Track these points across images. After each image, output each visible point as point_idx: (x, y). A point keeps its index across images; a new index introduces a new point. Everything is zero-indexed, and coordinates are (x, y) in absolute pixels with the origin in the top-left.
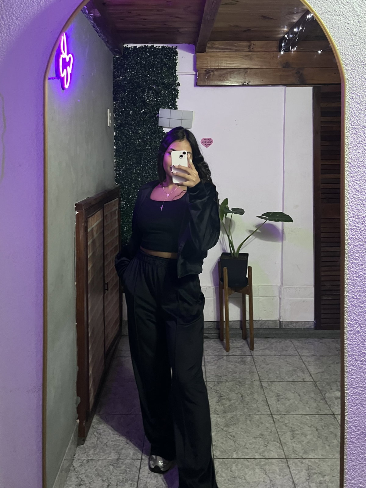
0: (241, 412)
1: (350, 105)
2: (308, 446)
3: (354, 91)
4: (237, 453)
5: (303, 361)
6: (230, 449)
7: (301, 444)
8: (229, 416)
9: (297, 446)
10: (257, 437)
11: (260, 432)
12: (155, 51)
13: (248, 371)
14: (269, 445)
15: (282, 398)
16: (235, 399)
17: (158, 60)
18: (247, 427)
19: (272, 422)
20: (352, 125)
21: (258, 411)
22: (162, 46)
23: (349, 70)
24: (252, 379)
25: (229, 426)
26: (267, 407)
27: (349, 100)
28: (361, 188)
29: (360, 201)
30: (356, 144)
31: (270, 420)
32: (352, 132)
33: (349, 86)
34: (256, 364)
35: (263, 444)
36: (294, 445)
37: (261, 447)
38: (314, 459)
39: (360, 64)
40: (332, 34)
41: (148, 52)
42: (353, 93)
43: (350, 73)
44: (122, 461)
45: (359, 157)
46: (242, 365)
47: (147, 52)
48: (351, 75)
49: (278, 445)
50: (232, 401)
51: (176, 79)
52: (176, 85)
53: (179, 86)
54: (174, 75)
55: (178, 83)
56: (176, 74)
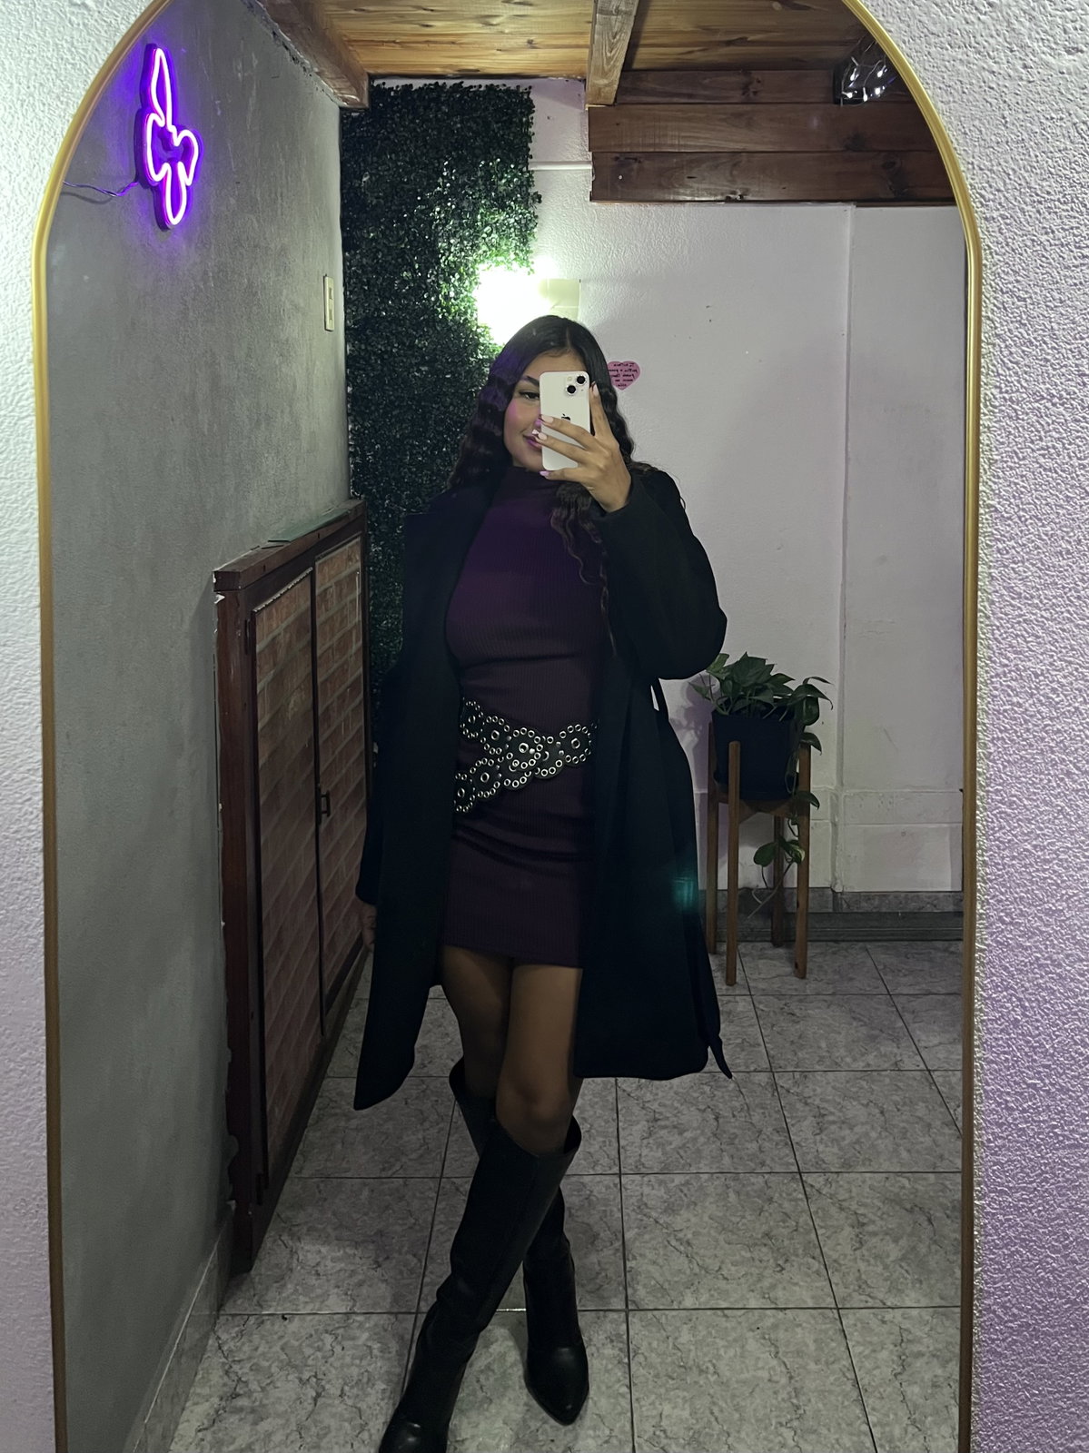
1: (996, 328)
3: (1010, 286)
12: (465, 100)
20: (1001, 392)
22: (487, 86)
23: (993, 219)
27: (993, 311)
28: (1027, 586)
29: (1025, 625)
30: (1015, 448)
32: (1001, 411)
33: (994, 269)
39: (1028, 200)
41: (446, 103)
42: (1004, 290)
43: (997, 229)
45: (1023, 490)
47: (443, 103)
48: (998, 235)
51: (529, 182)
52: (530, 201)
53: (540, 202)
54: (525, 169)
55: (536, 193)
56: (530, 168)
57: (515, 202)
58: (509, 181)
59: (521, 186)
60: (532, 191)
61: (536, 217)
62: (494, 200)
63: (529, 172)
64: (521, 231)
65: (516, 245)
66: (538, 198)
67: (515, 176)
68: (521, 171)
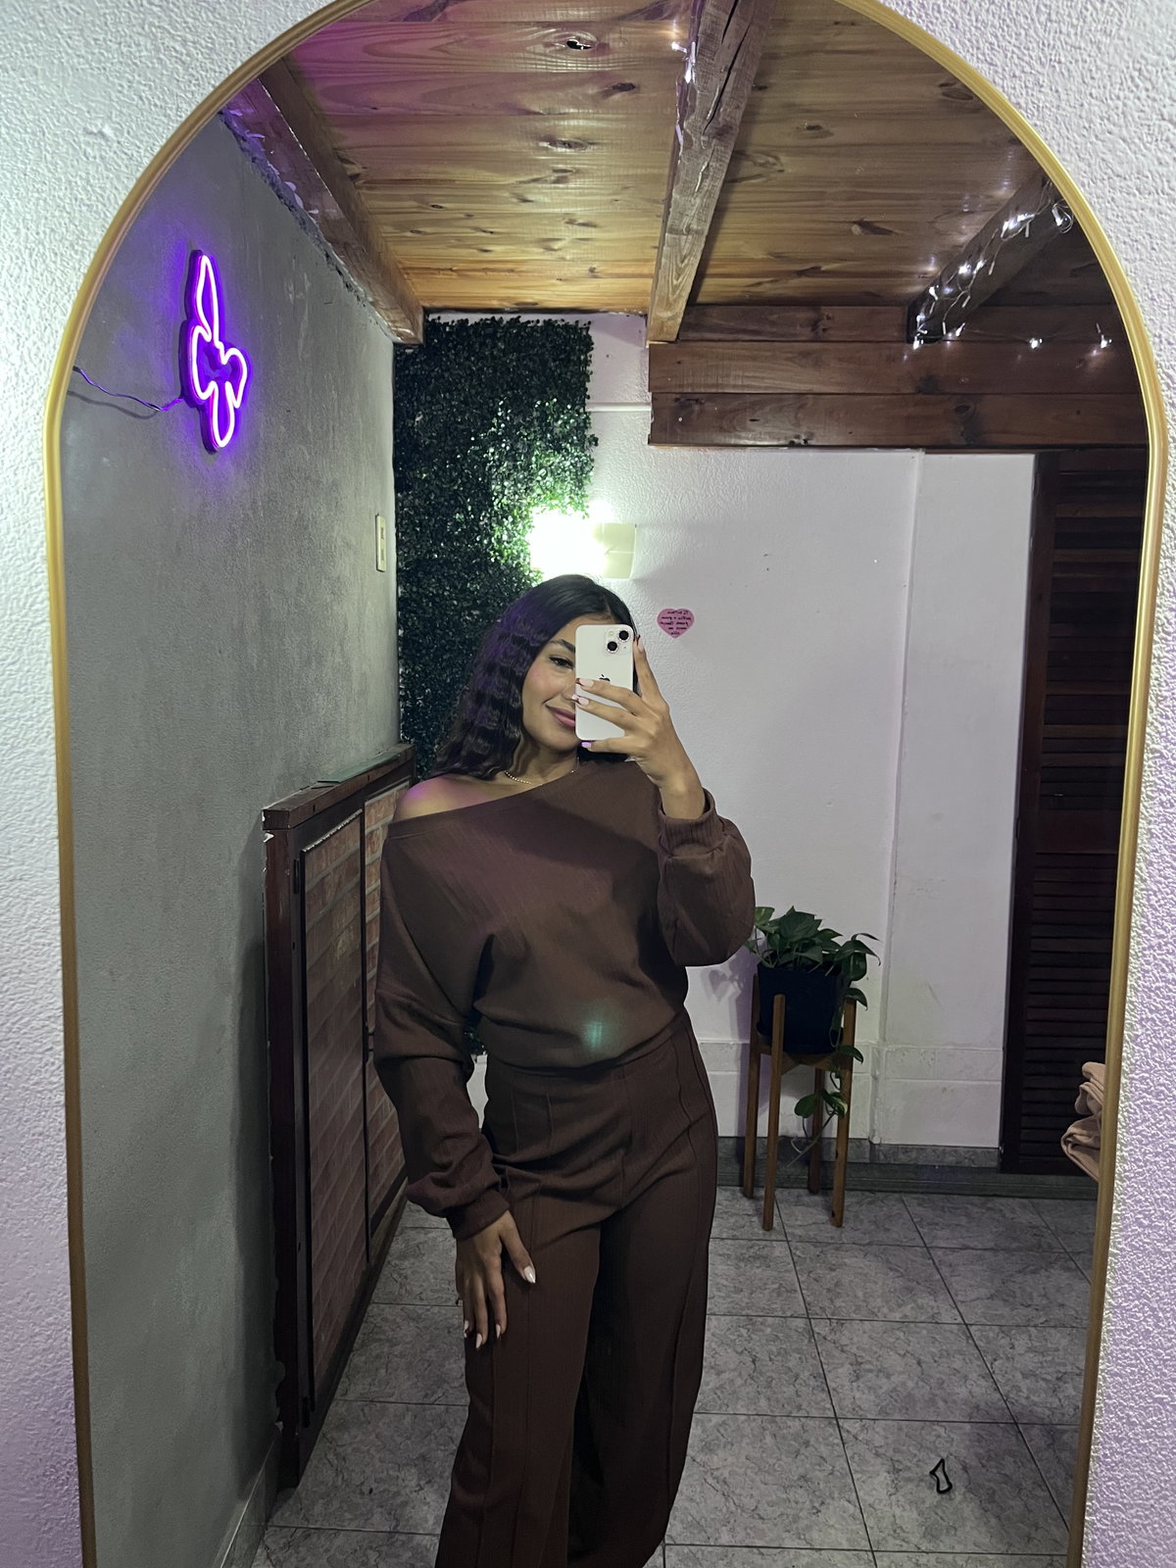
0: (748, 1410)
2: (936, 1514)
4: (732, 1530)
5: (934, 1263)
6: (712, 1516)
7: (917, 1508)
8: (715, 1419)
9: (905, 1514)
10: (792, 1486)
11: (801, 1471)
12: (522, 336)
13: (776, 1286)
14: (822, 1508)
15: (870, 1371)
16: (735, 1370)
17: (531, 364)
18: (764, 1455)
19: (838, 1441)
21: (799, 1408)
22: (544, 321)
24: (784, 1312)
25: (711, 1451)
26: (824, 1396)
31: (831, 1435)
34: (798, 1268)
35: (808, 1505)
36: (898, 1512)
37: (801, 1514)
38: (951, 1556)
40: (1123, 261)
41: (502, 339)
44: (403, 1538)
46: (758, 1267)
47: (499, 339)
49: (851, 1509)
50: (725, 1376)
51: (585, 424)
52: (587, 444)
53: (596, 444)
54: (582, 410)
55: (592, 436)
56: (587, 410)
57: (571, 444)
58: (566, 423)
59: (578, 428)
60: (588, 433)
61: (592, 460)
62: (549, 442)
63: (585, 413)
64: (577, 475)
65: (571, 489)
66: (595, 441)
67: (572, 417)
68: (578, 412)
